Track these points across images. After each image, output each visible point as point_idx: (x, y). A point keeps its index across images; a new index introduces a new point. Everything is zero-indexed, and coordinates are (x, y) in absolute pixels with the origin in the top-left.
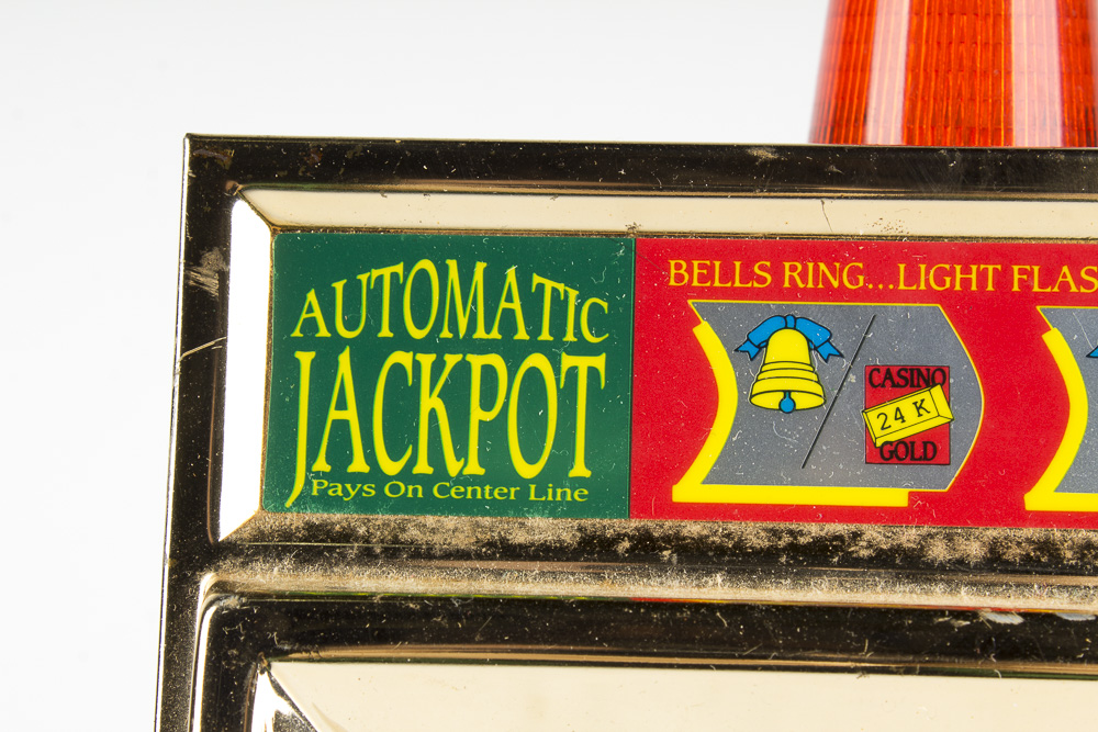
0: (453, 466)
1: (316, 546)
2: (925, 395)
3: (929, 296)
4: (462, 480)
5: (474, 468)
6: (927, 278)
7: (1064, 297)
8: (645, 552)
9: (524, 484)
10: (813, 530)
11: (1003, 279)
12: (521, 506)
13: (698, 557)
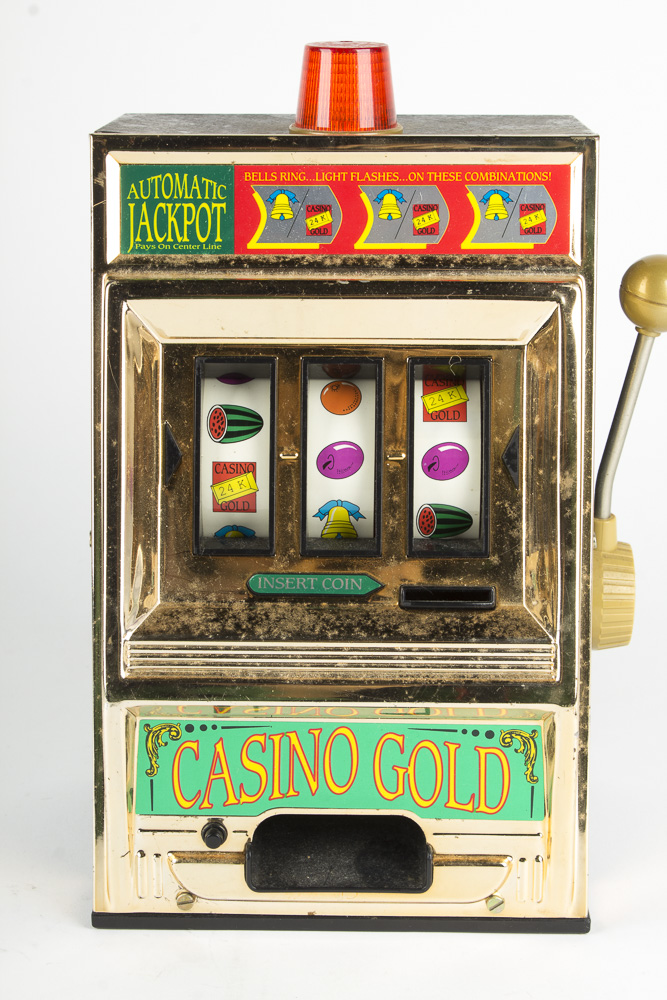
0: (179, 239)
1: (138, 264)
2: (324, 214)
3: (326, 182)
4: (182, 243)
5: (186, 239)
6: (325, 177)
7: (367, 182)
8: (239, 264)
9: (201, 244)
10: (290, 256)
11: (348, 177)
12: (201, 251)
13: (255, 265)
